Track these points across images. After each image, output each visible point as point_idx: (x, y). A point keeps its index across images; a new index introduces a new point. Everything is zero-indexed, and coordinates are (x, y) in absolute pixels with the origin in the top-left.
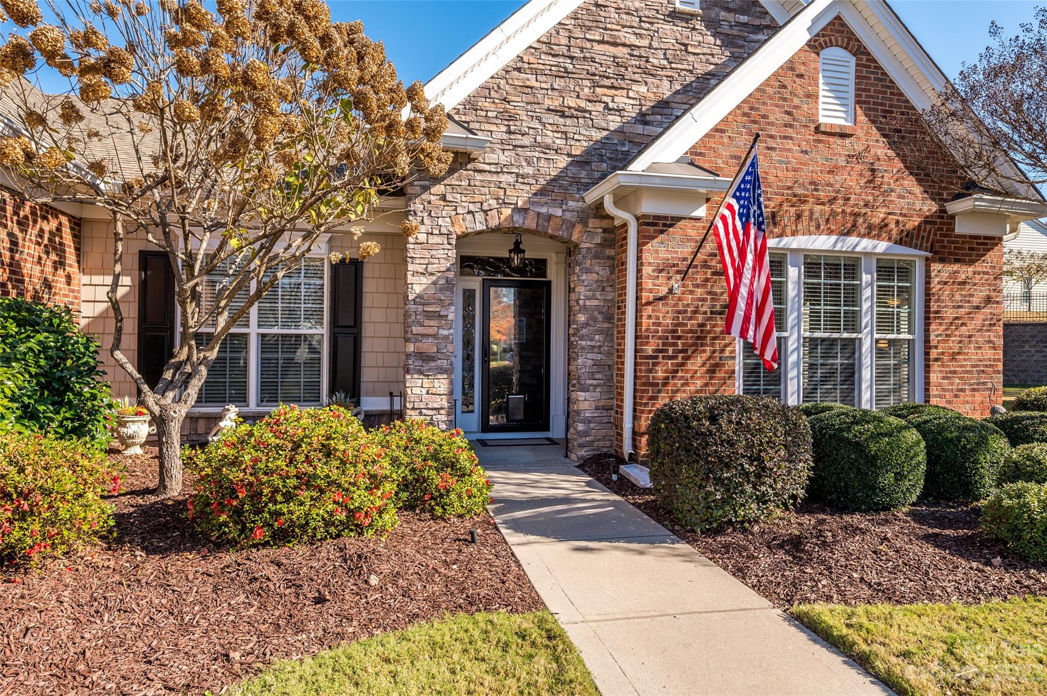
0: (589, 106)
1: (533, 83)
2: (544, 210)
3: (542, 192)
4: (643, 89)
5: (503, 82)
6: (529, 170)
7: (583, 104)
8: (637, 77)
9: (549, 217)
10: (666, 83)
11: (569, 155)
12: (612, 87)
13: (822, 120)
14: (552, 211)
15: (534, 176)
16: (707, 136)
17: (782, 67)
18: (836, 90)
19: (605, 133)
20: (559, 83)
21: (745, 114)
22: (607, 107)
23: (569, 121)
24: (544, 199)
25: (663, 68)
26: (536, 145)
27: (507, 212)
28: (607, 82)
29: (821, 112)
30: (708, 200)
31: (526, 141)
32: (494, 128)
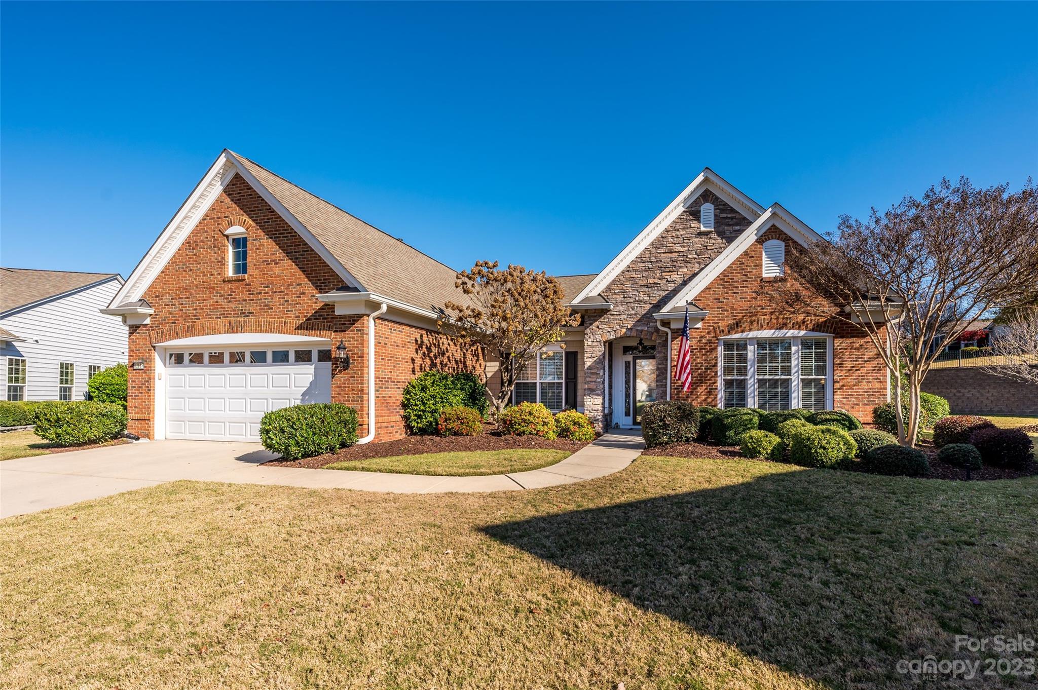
0: (659, 281)
1: (634, 276)
2: (639, 328)
3: (638, 321)
4: (685, 270)
5: (621, 277)
6: (633, 312)
7: (657, 281)
8: (682, 265)
9: (642, 331)
10: (697, 265)
11: (651, 304)
12: (670, 271)
13: (764, 275)
14: (643, 328)
15: (635, 314)
16: (702, 292)
17: (741, 255)
18: (772, 258)
19: (667, 292)
20: (645, 274)
21: (721, 279)
22: (667, 281)
23: (650, 289)
24: (639, 323)
25: (695, 259)
26: (636, 301)
27: (624, 330)
28: (667, 270)
29: (764, 272)
30: (703, 320)
31: (632, 300)
32: (618, 297)
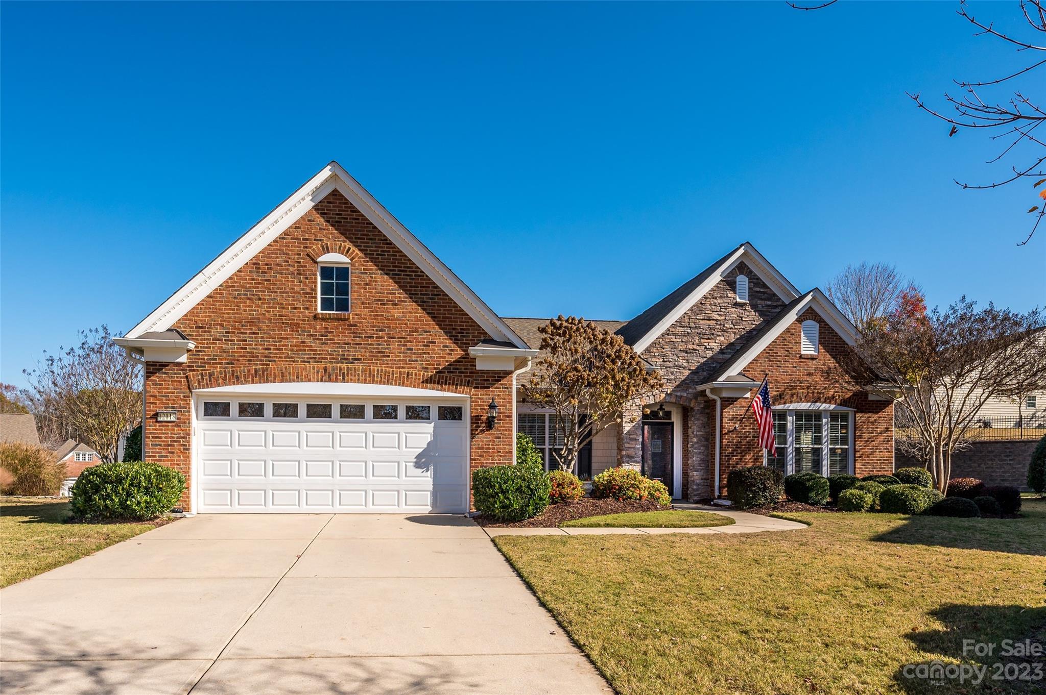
0: (698, 348)
1: (674, 340)
2: (679, 394)
3: (678, 386)
4: (722, 338)
5: (661, 340)
6: (672, 377)
7: (695, 347)
8: (719, 333)
9: (681, 397)
10: (733, 335)
11: (689, 370)
12: (708, 339)
13: (803, 352)
14: (682, 394)
15: (675, 380)
16: (750, 363)
17: (784, 331)
18: (809, 337)
19: (705, 359)
20: (685, 339)
21: (767, 353)
22: (706, 348)
23: (689, 355)
24: (679, 389)
25: (731, 328)
26: (675, 366)
27: (663, 395)
28: (706, 337)
29: (802, 349)
30: (751, 390)
31: (671, 365)
32: (657, 360)
